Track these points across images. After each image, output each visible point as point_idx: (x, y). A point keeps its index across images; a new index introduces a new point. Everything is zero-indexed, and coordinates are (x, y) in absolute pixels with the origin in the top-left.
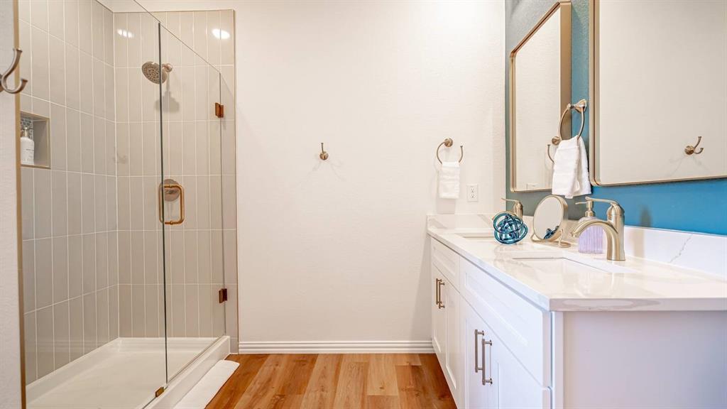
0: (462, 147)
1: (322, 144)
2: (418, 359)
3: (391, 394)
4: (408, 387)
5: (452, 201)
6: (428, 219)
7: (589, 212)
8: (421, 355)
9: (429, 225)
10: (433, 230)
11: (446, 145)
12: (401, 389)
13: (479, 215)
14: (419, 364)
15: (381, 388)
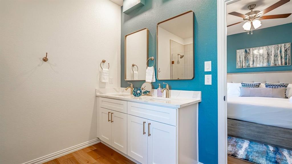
0: (109, 64)
1: (47, 53)
2: (94, 147)
3: (94, 162)
4: (98, 157)
5: (105, 83)
6: (97, 90)
7: (160, 86)
8: (94, 145)
9: (97, 93)
10: (98, 94)
11: (103, 62)
12: (96, 159)
13: (114, 88)
14: (96, 148)
15: (88, 162)
